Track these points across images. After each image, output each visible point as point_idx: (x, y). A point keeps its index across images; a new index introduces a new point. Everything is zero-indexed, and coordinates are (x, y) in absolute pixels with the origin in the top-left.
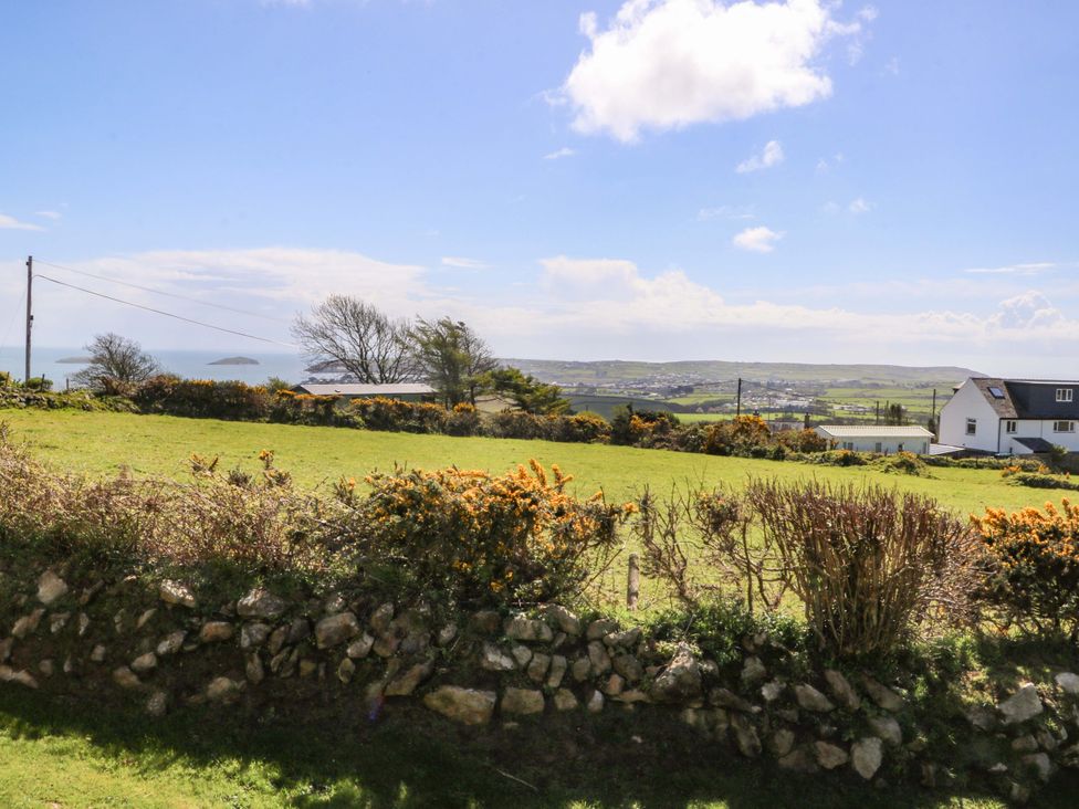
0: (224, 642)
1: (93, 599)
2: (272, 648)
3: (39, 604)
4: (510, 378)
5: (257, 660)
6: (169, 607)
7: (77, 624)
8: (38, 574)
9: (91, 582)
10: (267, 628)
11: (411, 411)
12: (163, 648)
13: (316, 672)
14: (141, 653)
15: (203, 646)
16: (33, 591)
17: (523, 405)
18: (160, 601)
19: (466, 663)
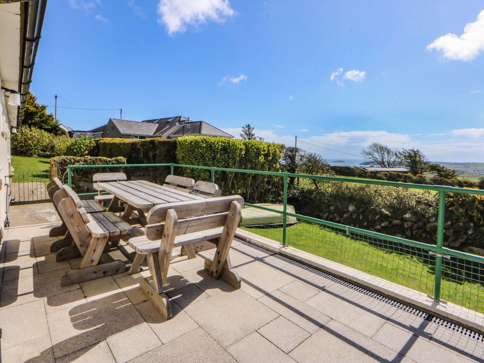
0: (399, 225)
1: (363, 212)
2: (413, 229)
3: (349, 211)
4: (436, 167)
5: (409, 231)
6: (384, 215)
7: (359, 217)
8: (348, 205)
9: (362, 208)
10: (412, 224)
11: (401, 176)
12: (383, 225)
13: (427, 237)
14: (377, 225)
15: (393, 226)
16: (348, 208)
17: (441, 176)
18: (381, 213)
19: (477, 241)
